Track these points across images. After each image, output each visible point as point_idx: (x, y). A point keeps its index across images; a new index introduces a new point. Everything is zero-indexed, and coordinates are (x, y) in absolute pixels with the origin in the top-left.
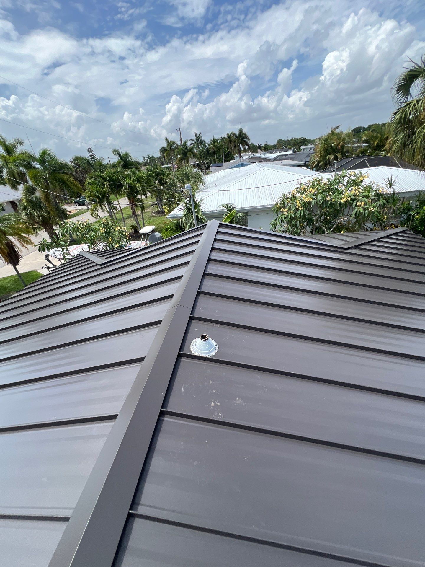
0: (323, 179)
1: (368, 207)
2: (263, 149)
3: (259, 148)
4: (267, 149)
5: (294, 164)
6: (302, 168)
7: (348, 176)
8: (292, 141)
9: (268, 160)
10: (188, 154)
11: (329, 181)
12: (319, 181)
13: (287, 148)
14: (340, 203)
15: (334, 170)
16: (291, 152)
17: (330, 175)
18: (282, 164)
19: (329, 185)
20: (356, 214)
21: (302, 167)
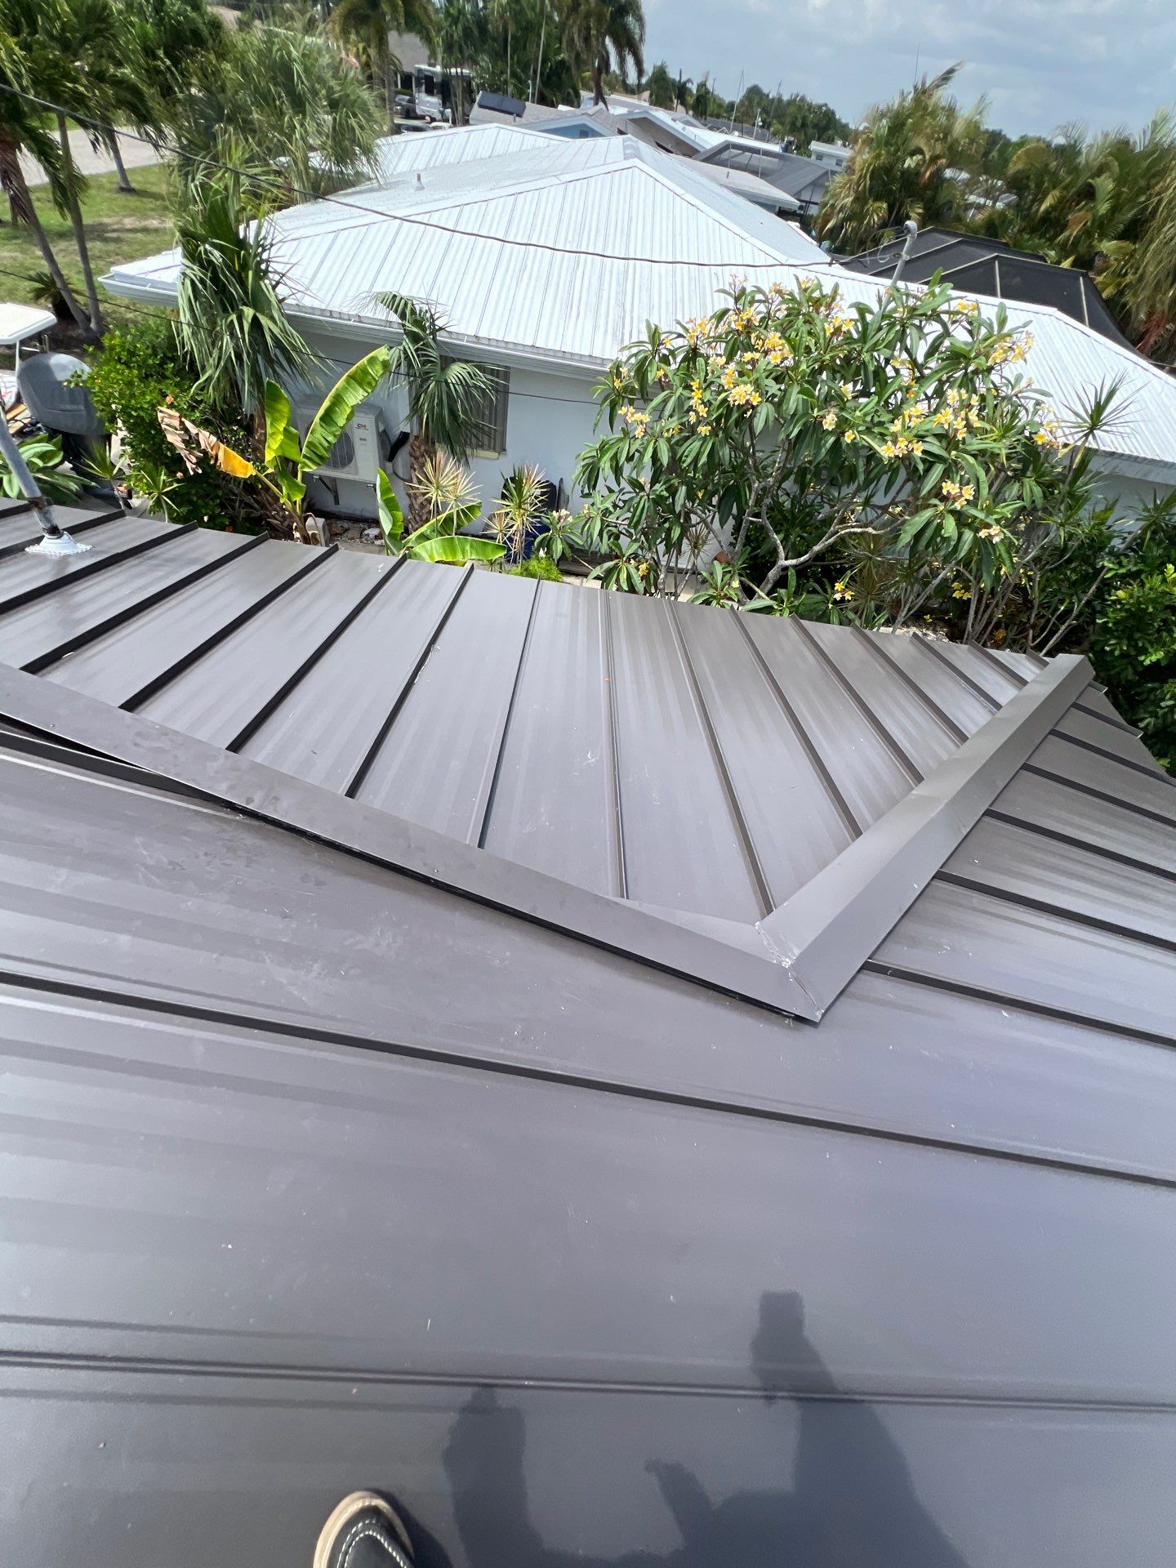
0: (838, 298)
1: (981, 516)
2: (691, 100)
3: (681, 91)
4: (703, 106)
5: (767, 198)
6: (789, 222)
7: (945, 317)
8: (792, 109)
9: (688, 150)
11: (863, 318)
12: (817, 303)
13: (768, 129)
14: (872, 456)
15: (896, 266)
16: (776, 148)
17: (873, 290)
18: (724, 180)
19: (856, 341)
20: (918, 536)
21: (787, 220)
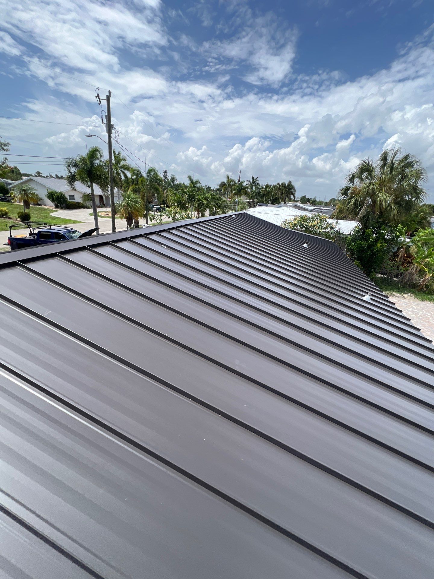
2: (311, 202)
10: (241, 191)
